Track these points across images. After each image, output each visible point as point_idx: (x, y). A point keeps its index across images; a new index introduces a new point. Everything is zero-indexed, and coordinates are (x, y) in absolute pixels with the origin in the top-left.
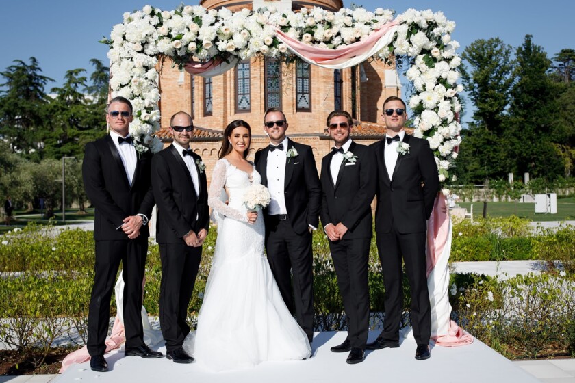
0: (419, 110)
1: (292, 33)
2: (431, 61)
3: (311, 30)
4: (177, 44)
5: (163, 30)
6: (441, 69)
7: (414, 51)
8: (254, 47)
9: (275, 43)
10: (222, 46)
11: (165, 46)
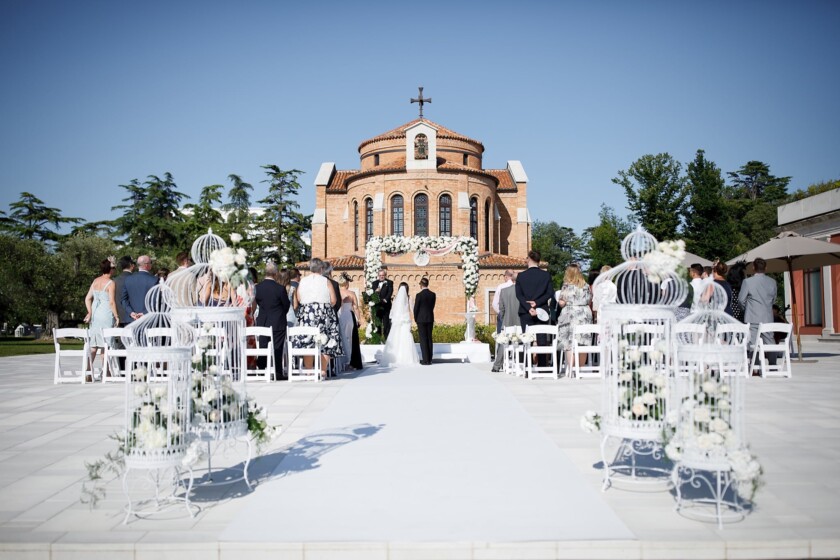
0: (465, 269)
1: (424, 245)
2: (468, 254)
3: (430, 244)
4: (388, 248)
5: (383, 244)
6: (472, 256)
7: (463, 250)
8: (412, 249)
9: (419, 248)
10: (402, 249)
11: (384, 249)
